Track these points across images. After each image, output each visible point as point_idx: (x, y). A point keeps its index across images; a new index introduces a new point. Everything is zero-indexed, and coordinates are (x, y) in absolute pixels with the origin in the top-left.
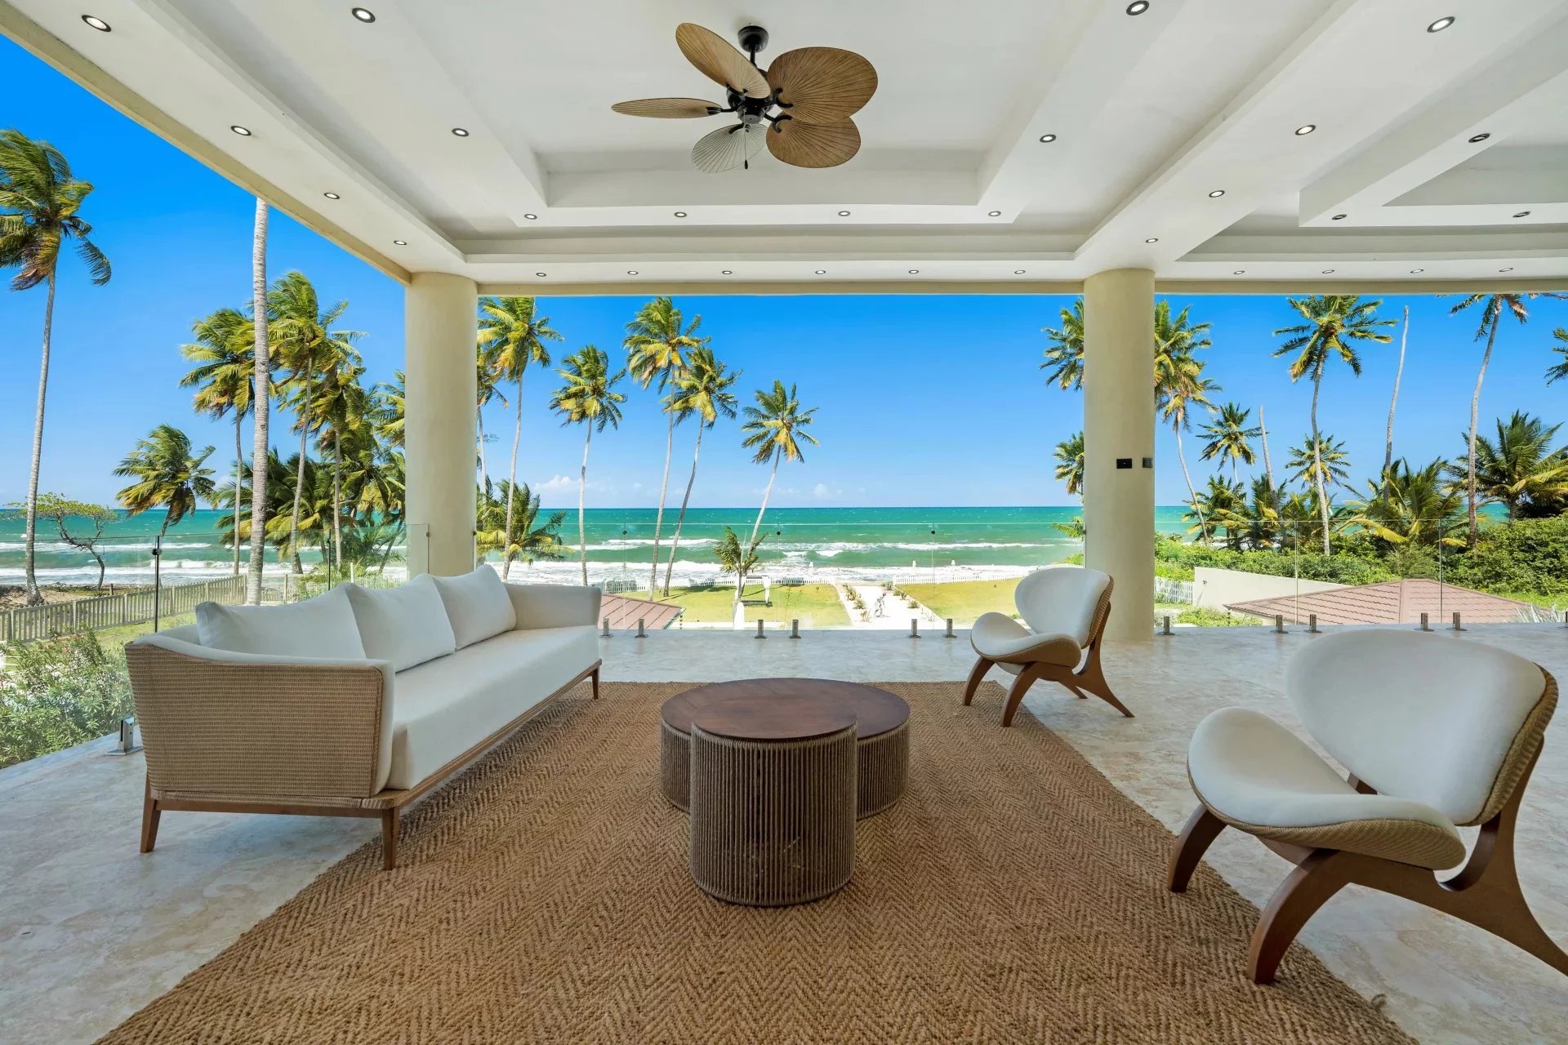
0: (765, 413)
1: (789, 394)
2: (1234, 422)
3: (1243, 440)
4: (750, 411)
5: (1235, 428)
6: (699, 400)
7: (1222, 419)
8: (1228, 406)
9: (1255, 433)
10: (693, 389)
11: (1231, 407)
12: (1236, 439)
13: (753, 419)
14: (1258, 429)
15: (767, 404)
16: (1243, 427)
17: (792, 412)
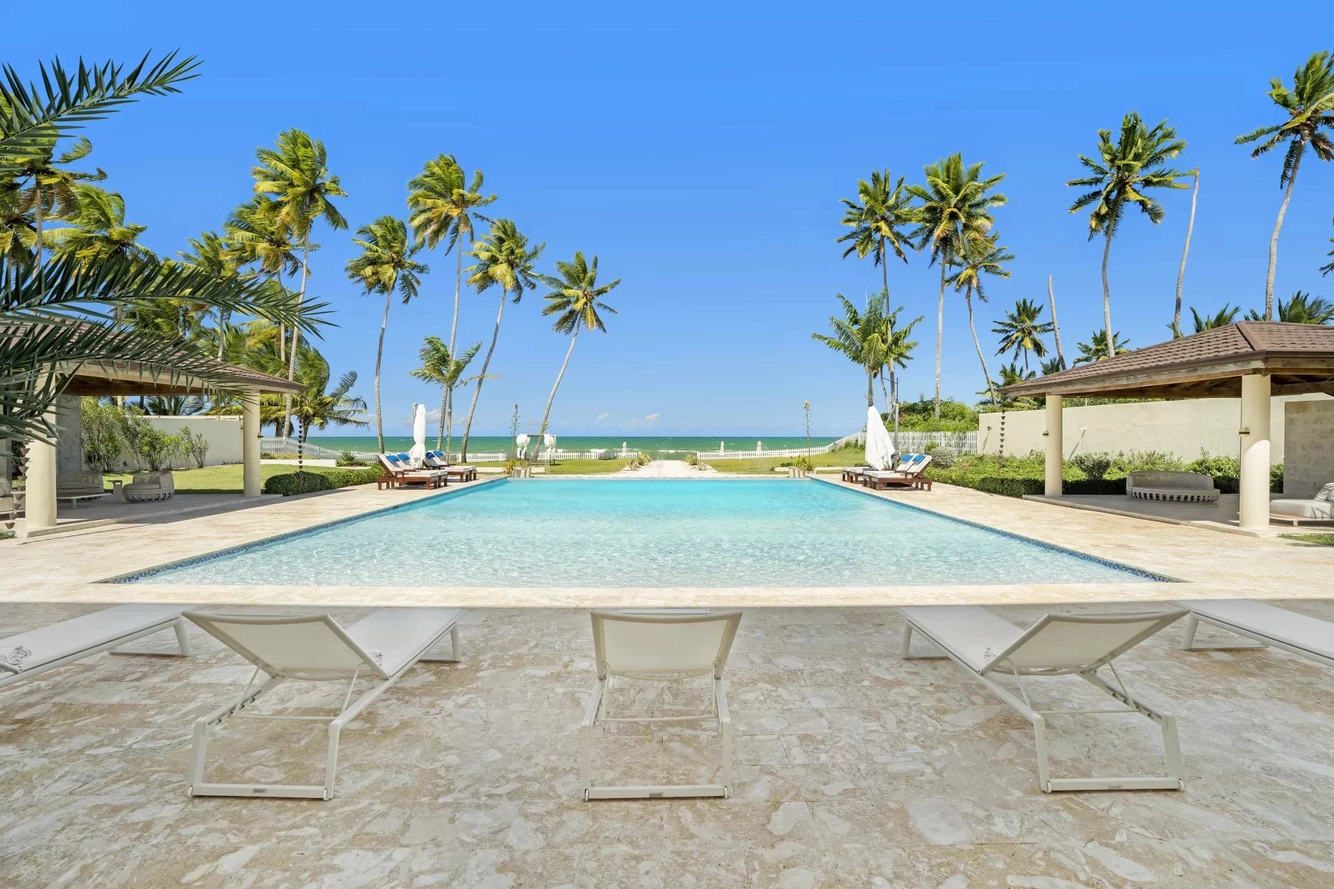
0: (566, 283)
1: (590, 267)
2: (1028, 317)
3: (1036, 335)
4: (552, 281)
5: (1028, 323)
6: (500, 270)
7: (1016, 314)
8: (1022, 302)
9: (1047, 328)
10: (494, 260)
11: (1025, 302)
12: (1030, 333)
13: (555, 290)
14: (1049, 324)
15: (569, 275)
16: (1037, 322)
17: (591, 283)
